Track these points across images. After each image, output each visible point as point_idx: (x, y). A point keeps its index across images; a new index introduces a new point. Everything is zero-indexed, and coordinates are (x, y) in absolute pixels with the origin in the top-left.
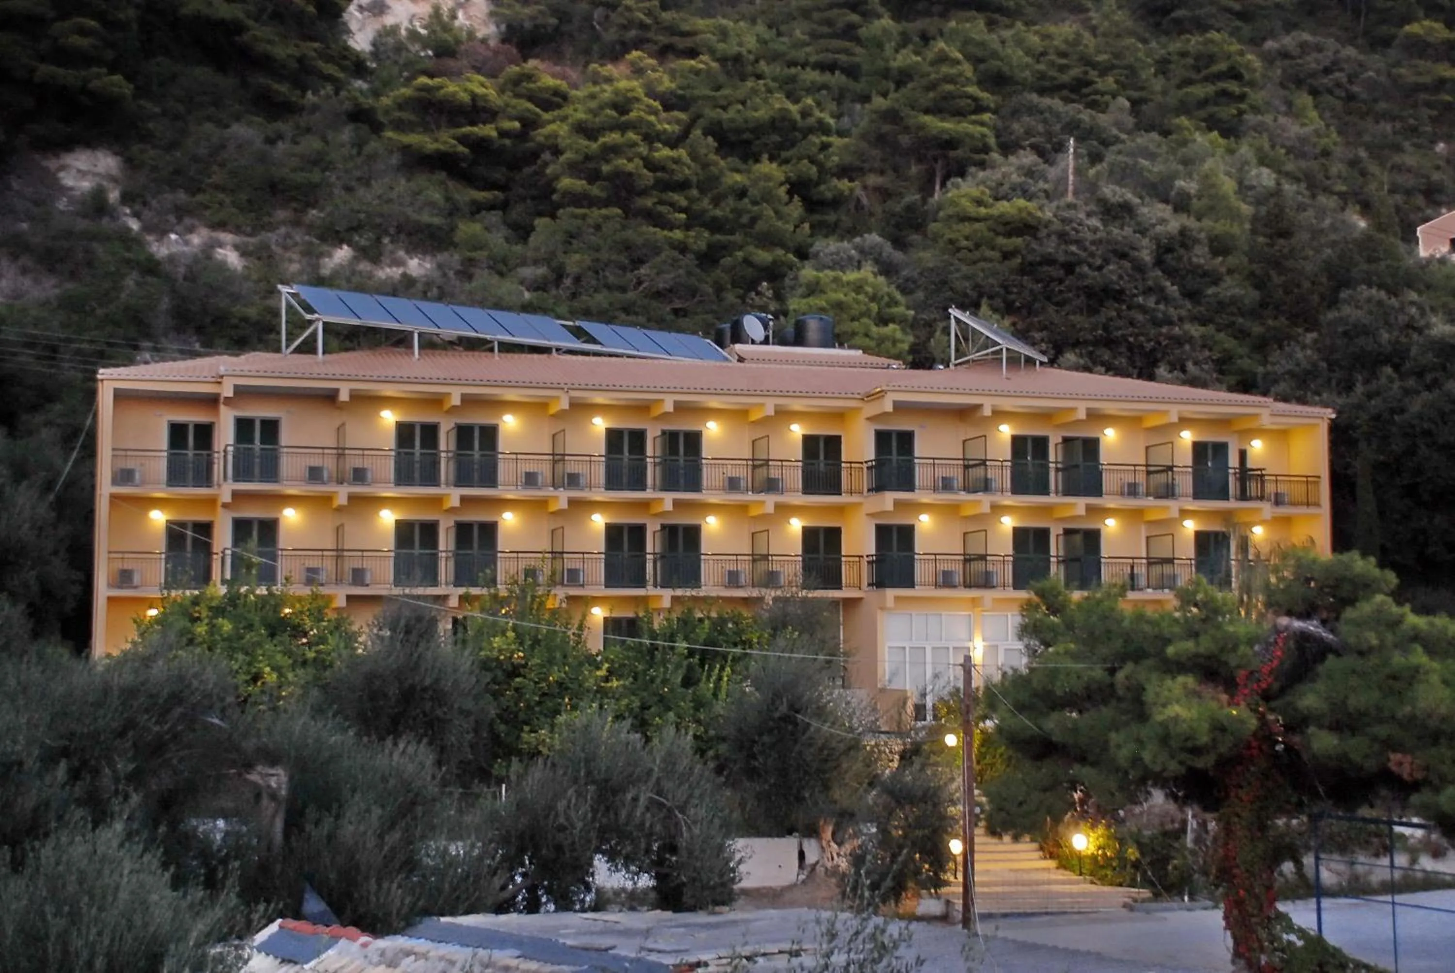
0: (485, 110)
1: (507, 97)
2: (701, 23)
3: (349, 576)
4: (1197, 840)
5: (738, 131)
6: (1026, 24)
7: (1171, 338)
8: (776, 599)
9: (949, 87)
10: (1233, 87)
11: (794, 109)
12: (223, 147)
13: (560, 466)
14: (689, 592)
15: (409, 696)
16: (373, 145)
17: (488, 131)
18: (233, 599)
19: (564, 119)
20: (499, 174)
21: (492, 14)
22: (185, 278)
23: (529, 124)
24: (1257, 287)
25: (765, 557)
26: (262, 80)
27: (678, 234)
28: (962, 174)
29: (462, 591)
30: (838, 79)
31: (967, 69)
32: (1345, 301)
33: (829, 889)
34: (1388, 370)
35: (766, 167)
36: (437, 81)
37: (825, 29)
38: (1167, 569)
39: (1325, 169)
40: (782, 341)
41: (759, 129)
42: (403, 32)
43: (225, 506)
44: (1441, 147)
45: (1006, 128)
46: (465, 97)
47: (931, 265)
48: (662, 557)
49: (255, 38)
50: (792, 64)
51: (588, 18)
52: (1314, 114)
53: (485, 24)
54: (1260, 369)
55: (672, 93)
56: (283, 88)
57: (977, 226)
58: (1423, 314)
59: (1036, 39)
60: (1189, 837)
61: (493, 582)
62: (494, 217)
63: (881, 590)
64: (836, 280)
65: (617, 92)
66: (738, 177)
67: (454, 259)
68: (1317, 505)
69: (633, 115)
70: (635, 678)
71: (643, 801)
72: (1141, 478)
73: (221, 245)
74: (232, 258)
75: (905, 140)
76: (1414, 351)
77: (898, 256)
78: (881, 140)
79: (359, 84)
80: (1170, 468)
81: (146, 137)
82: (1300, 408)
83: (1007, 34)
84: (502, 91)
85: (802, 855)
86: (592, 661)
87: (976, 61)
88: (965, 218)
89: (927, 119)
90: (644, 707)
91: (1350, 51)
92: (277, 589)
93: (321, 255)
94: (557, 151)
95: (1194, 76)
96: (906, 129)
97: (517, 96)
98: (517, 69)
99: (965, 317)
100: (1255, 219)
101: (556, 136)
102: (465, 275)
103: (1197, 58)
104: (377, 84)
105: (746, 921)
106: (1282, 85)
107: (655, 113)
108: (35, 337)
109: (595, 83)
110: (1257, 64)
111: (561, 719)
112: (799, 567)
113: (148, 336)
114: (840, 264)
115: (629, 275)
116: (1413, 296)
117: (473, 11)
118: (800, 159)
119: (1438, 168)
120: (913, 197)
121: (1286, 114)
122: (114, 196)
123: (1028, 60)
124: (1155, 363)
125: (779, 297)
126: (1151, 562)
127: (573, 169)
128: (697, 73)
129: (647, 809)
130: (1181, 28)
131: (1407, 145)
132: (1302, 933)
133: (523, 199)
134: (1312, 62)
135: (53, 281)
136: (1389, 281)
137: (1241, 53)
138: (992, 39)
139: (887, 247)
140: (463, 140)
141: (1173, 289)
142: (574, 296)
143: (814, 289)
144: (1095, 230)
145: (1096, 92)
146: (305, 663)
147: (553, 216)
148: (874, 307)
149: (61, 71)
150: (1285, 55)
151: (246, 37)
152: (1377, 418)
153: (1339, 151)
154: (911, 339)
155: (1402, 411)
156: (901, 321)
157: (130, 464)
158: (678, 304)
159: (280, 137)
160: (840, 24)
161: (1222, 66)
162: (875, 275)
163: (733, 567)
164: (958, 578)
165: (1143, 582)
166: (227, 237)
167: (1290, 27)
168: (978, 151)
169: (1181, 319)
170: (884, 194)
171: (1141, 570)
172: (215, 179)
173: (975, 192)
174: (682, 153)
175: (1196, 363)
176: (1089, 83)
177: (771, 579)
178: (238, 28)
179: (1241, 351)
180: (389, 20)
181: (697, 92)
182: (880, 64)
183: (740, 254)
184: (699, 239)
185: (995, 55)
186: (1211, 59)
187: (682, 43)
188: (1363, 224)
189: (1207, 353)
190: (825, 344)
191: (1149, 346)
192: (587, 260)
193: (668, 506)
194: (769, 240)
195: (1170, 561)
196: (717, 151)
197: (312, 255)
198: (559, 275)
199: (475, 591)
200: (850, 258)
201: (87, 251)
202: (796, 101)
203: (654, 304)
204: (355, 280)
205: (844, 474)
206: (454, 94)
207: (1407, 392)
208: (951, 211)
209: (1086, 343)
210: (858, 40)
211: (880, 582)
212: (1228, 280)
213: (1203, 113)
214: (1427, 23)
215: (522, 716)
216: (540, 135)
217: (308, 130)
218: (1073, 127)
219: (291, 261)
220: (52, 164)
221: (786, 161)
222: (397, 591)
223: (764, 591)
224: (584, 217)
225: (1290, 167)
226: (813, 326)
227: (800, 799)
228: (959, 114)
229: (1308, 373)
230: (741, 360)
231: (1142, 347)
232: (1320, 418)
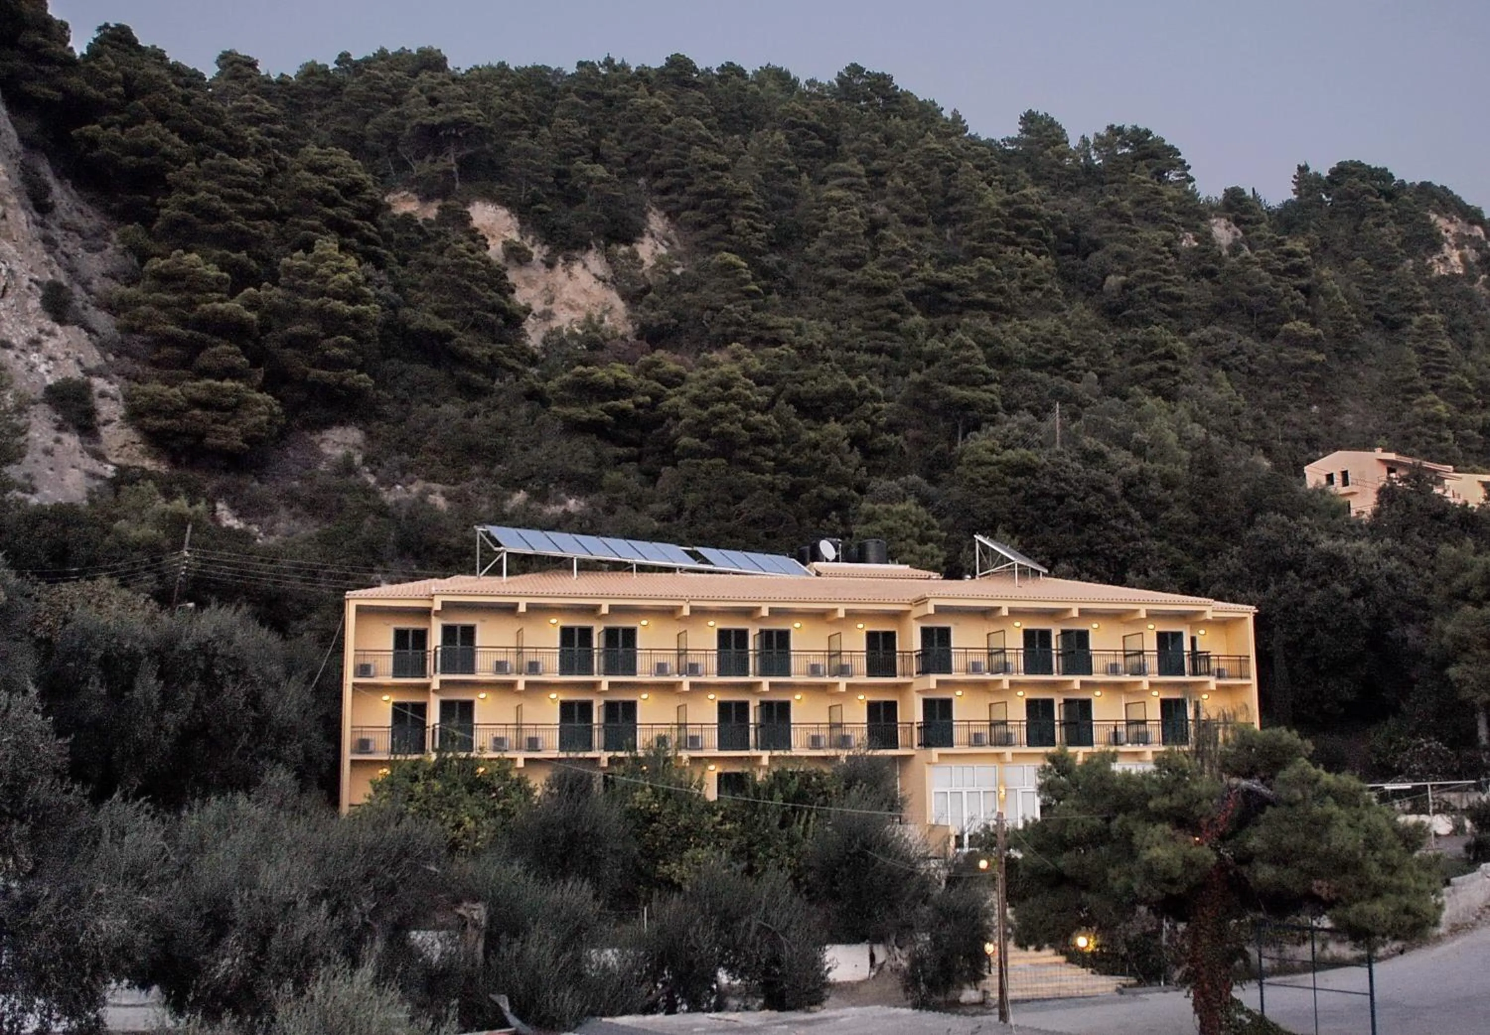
0: (624, 389)
1: (641, 379)
2: (783, 321)
3: (525, 743)
4: (1170, 939)
5: (812, 400)
6: (1020, 319)
7: (1134, 550)
8: (848, 758)
9: (966, 365)
10: (1169, 364)
11: (853, 383)
12: (435, 421)
13: (683, 659)
14: (782, 753)
15: (572, 839)
16: (543, 417)
17: (626, 404)
18: (442, 764)
19: (682, 393)
20: (634, 435)
21: (629, 317)
22: (407, 518)
23: (657, 398)
24: (1196, 512)
25: (840, 725)
26: (463, 372)
27: (768, 477)
28: (977, 428)
29: (611, 754)
30: (884, 359)
31: (979, 353)
32: (1260, 523)
33: (893, 984)
34: (1292, 574)
35: (833, 426)
36: (591, 368)
37: (873, 324)
38: (1142, 728)
39: (1237, 423)
40: (848, 559)
41: (826, 399)
42: (565, 332)
43: (435, 691)
44: (1315, 408)
45: (1009, 394)
46: (610, 380)
47: (958, 498)
48: (760, 726)
49: (460, 344)
50: (850, 349)
51: (698, 318)
52: (1227, 384)
53: (624, 324)
54: (1202, 574)
55: (763, 373)
56: (479, 378)
57: (991, 468)
58: (1314, 533)
59: (1028, 330)
60: (1164, 936)
61: (634, 747)
62: (632, 467)
63: (928, 750)
64: (888, 511)
65: (722, 374)
66: (812, 434)
67: (601, 498)
68: (1248, 677)
69: (734, 390)
70: (743, 822)
71: (753, 928)
72: (1120, 660)
73: (433, 492)
74: (439, 502)
75: (935, 404)
76: (1309, 559)
77: (932, 490)
78: (916, 404)
79: (534, 371)
80: (1141, 652)
81: (380, 417)
82: (1232, 605)
83: (1007, 326)
84: (637, 374)
85: (872, 958)
86: (709, 808)
87: (984, 346)
88: (980, 463)
89: (952, 388)
90: (751, 844)
91: (1248, 341)
92: (473, 755)
93: (504, 498)
94: (678, 418)
95: (1142, 356)
96: (937, 396)
97: (647, 378)
98: (648, 358)
99: (986, 541)
100: (1192, 461)
101: (677, 407)
102: (610, 511)
103: (1144, 345)
104: (546, 371)
105: (835, 1018)
106: (1204, 364)
107: (751, 389)
108: (300, 565)
109: (706, 367)
110: (1185, 349)
111: (687, 855)
112: (865, 732)
113: (381, 562)
114: (890, 498)
115: (732, 508)
116: (1306, 520)
117: (615, 316)
118: (858, 420)
119: (1314, 423)
120: (942, 445)
121: (1209, 384)
122: (358, 459)
123: (1023, 345)
124: (1125, 569)
125: (844, 523)
126: (1129, 723)
127: (690, 430)
128: (780, 357)
129: (758, 933)
130: (1130, 322)
131: (1292, 406)
132: (1249, 1013)
133: (653, 454)
134: (1224, 348)
135: (316, 523)
136: (1289, 508)
137: (1174, 341)
138: (995, 330)
139: (924, 483)
140: (609, 411)
141: (1136, 515)
142: (691, 524)
143: (871, 518)
144: (1079, 471)
145: (1073, 368)
146: (494, 814)
147: (675, 465)
148: (916, 530)
149: (325, 373)
150: (1205, 343)
151: (454, 343)
152: (1286, 609)
153: (1246, 410)
154: (945, 553)
155: (1303, 604)
156: (938, 541)
157: (368, 661)
158: (770, 530)
159: (476, 413)
160: (884, 320)
161: (1162, 350)
162: (917, 505)
163: (815, 733)
164: (986, 739)
165: (1123, 738)
166: (437, 487)
167: (1206, 323)
168: (990, 412)
169: (1143, 536)
170: (921, 443)
171: (1122, 730)
172: (430, 444)
173: (989, 444)
174: (770, 417)
175: (1155, 569)
176: (1068, 361)
177: (844, 742)
178: (449, 336)
179: (1187, 559)
180: (555, 324)
181: (781, 372)
182: (914, 348)
183: (814, 491)
184: (784, 480)
185: (999, 342)
186: (1153, 345)
187: (767, 335)
188: (1267, 464)
189: (1163, 561)
190: (879, 562)
191: (1121, 556)
192: (701, 497)
193: (766, 687)
194: (837, 480)
195: (1144, 722)
196: (796, 415)
197: (498, 499)
198: (680, 509)
199: (620, 754)
200: (897, 493)
201: (339, 500)
202: (854, 377)
203: (752, 529)
204: (530, 515)
205: (898, 661)
206: (602, 378)
207: (1307, 590)
208: (971, 458)
209: (1075, 554)
210: (898, 331)
211: (927, 743)
212: (1176, 508)
213: (1149, 384)
214: (1299, 323)
215: (658, 853)
216: (665, 405)
217: (496, 408)
218: (1058, 394)
219: (482, 503)
220: (316, 438)
221: (849, 422)
222: (563, 755)
223: (840, 752)
224: (698, 465)
225: (1214, 423)
226: (872, 546)
227: (871, 916)
228: (974, 384)
229: (1235, 576)
230: (818, 574)
231: (1115, 557)
232: (1248, 612)
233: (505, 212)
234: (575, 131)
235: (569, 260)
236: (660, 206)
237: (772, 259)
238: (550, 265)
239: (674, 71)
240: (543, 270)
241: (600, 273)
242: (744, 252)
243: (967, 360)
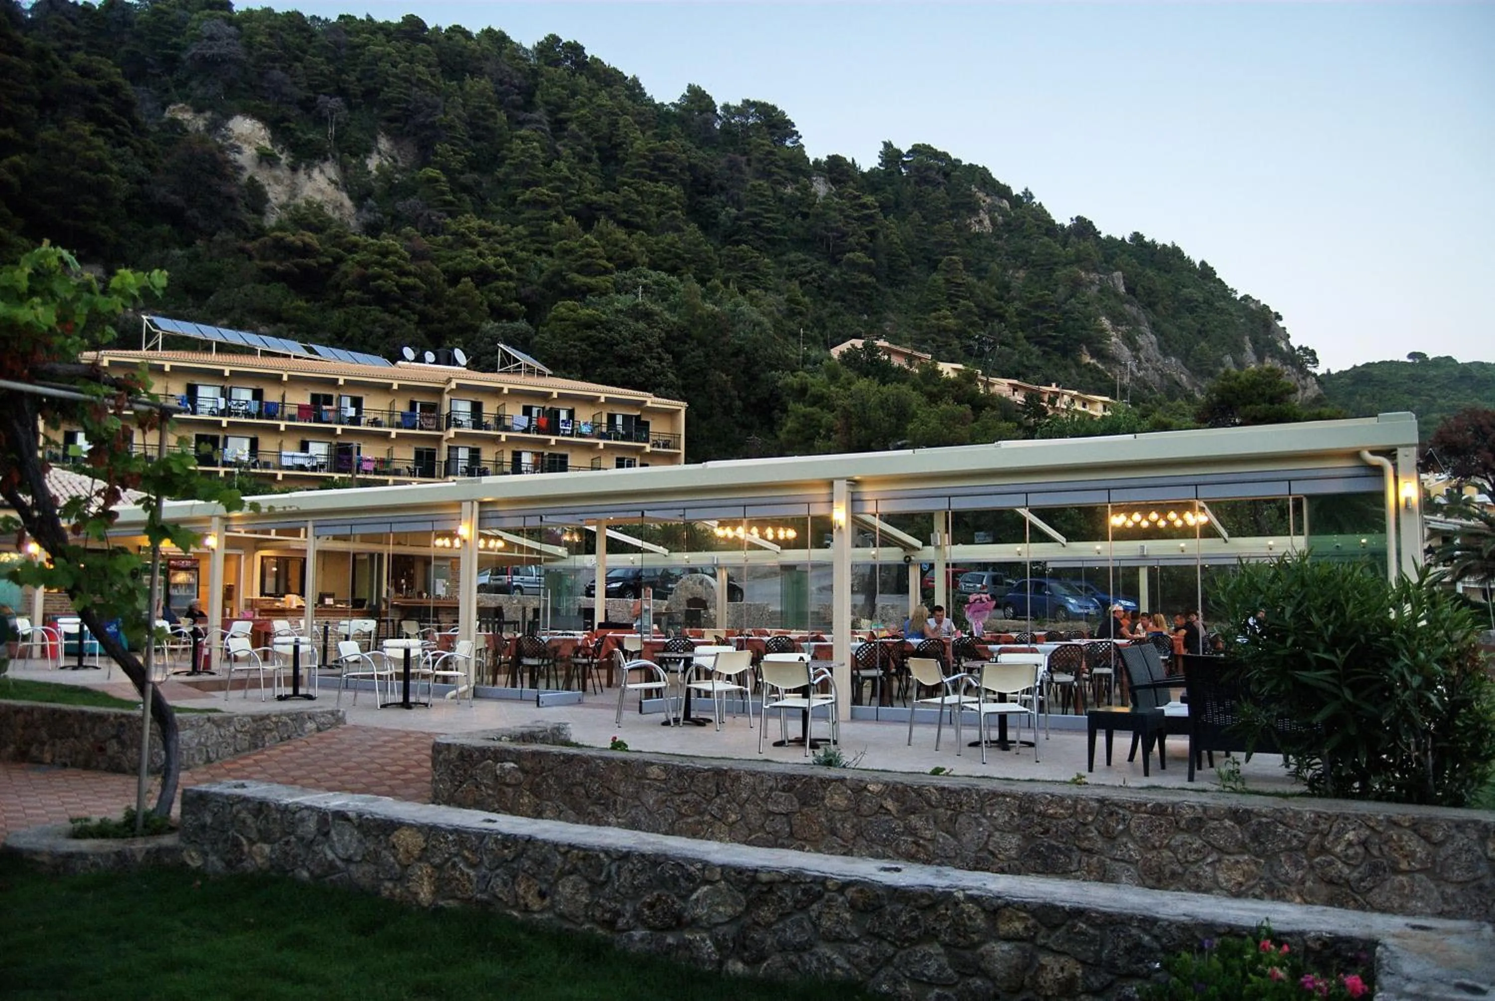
0: (310, 251)
1: (327, 246)
9: (588, 259)
10: (754, 274)
17: (312, 262)
21: (355, 213)
23: (339, 260)
31: (599, 250)
36: (286, 234)
44: (865, 316)
46: (299, 243)
53: (351, 218)
57: (568, 323)
68: (679, 449)
69: (391, 258)
78: (553, 287)
80: (600, 425)
88: (561, 319)
89: (575, 275)
95: (732, 266)
97: (334, 246)
99: (508, 350)
117: (343, 211)
137: (758, 258)
140: (296, 265)
173: (570, 304)
206: (293, 242)
208: (554, 314)
214: (858, 254)
226: (442, 355)
228: (594, 274)
230: (398, 367)
232: (681, 406)
233: (259, 125)
234: (323, 67)
235: (309, 167)
236: (388, 133)
237: (469, 178)
238: (294, 169)
239: (408, 28)
240: (288, 173)
241: (334, 178)
242: (444, 169)
243: (588, 255)
